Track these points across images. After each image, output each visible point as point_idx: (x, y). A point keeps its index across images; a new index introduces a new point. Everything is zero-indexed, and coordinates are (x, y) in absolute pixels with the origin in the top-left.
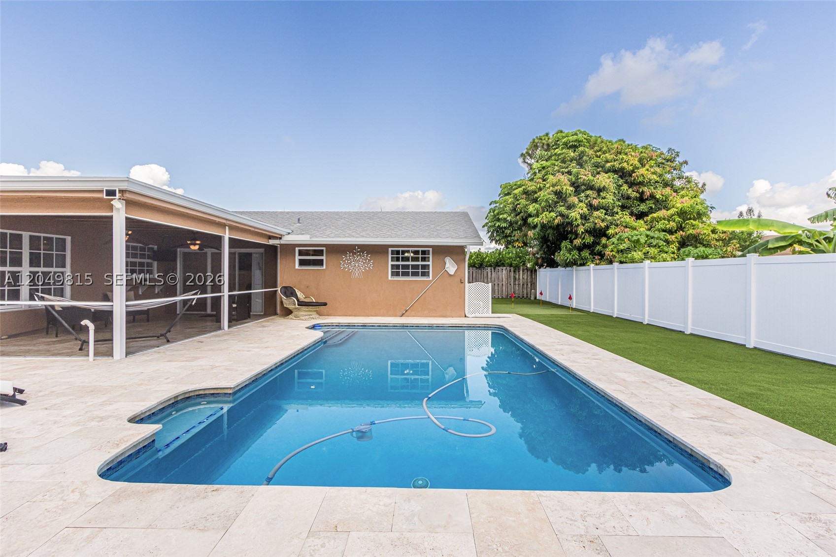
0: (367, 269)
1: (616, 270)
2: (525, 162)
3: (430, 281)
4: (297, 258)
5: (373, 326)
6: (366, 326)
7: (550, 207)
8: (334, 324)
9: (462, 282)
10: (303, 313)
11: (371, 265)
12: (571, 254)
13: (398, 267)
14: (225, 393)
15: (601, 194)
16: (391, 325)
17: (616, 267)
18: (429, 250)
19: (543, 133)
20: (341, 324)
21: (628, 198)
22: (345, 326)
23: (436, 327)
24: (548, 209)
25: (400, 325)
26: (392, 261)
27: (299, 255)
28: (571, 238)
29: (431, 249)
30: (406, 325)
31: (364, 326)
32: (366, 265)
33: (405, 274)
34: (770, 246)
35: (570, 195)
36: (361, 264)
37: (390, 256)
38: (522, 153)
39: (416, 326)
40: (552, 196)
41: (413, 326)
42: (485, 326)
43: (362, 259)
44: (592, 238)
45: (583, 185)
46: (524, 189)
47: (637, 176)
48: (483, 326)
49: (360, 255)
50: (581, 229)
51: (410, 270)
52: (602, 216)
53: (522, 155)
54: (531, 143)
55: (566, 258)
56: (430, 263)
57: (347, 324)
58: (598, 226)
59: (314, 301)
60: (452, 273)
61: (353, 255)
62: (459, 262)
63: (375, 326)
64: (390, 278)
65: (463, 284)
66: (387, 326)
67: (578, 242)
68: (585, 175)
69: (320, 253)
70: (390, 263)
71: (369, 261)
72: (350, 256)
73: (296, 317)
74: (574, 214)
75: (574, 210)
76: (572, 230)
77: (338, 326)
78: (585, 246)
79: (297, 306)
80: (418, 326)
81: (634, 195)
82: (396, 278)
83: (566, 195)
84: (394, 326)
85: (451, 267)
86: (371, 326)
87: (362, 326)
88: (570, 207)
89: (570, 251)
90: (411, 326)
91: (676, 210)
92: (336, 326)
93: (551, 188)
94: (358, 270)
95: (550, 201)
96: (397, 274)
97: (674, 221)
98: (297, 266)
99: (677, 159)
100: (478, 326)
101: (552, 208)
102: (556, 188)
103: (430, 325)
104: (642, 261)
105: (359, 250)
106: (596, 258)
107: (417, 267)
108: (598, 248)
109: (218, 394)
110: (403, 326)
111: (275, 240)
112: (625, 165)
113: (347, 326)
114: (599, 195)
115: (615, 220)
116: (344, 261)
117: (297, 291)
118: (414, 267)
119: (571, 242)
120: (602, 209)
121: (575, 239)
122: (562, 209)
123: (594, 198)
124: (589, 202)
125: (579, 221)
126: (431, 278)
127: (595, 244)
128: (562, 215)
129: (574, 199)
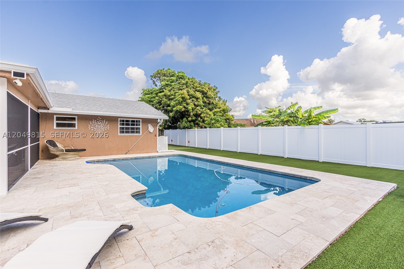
0: (106, 129)
1: (208, 131)
2: (152, 80)
3: (141, 136)
4: (55, 122)
5: (119, 160)
6: (115, 160)
7: (180, 103)
8: (95, 161)
9: (156, 136)
10: (69, 156)
11: (108, 127)
12: (187, 124)
13: (123, 128)
14: (142, 193)
15: (198, 100)
16: (130, 158)
17: (208, 130)
18: (140, 120)
19: (162, 69)
20: (100, 161)
21: (205, 103)
22: (103, 161)
23: (152, 157)
24: (179, 104)
25: (134, 158)
26: (120, 125)
27: (57, 120)
28: (187, 117)
29: (141, 120)
30: (137, 158)
31: (114, 160)
32: (105, 127)
33: (127, 132)
34: (264, 124)
35: (188, 99)
36: (102, 127)
37: (119, 123)
38: (151, 75)
39: (142, 158)
40: (181, 99)
41: (141, 158)
42: (173, 155)
43: (103, 124)
44: (195, 118)
45: (191, 95)
46: (164, 94)
47: (209, 95)
48: (172, 155)
49: (101, 121)
50: (192, 114)
51: (130, 130)
52: (200, 109)
53: (151, 76)
54: (157, 71)
55: (185, 125)
56: (141, 127)
57: (104, 160)
58: (198, 113)
59: (73, 149)
60: (152, 132)
61: (96, 122)
62: (155, 126)
63: (120, 160)
64: (119, 134)
65: (156, 137)
66: (127, 159)
67: (190, 119)
68: (192, 92)
69: (74, 119)
70: (119, 126)
71: (107, 125)
72: (94, 122)
73: (64, 159)
74: (190, 108)
75: (189, 106)
76: (187, 114)
77: (98, 161)
78: (192, 121)
79: (65, 152)
80: (143, 158)
81: (208, 102)
82: (122, 134)
83: (187, 99)
84: (131, 159)
85: (151, 128)
86: (118, 160)
87: (113, 160)
88: (187, 104)
89: (186, 122)
90: (140, 158)
91: (222, 109)
92: (97, 161)
93: (180, 96)
94: (100, 130)
95: (180, 101)
96: (123, 132)
97: (221, 113)
98: (55, 127)
99: (217, 90)
100: (170, 155)
101: (180, 104)
102: (183, 96)
103: (149, 157)
104: (219, 127)
105: (100, 119)
106: (196, 126)
107: (133, 128)
108: (197, 122)
109: (139, 194)
110: (136, 158)
111: (44, 110)
112: (204, 90)
113: (104, 161)
114: (197, 100)
115: (203, 111)
116: (91, 125)
117: (56, 143)
118: (132, 128)
119: (187, 118)
120: (199, 106)
121: (189, 117)
122: (185, 105)
123: (196, 102)
124: (194, 103)
125: (191, 110)
126: (141, 134)
127: (196, 120)
128: (185, 107)
129: (189, 101)
